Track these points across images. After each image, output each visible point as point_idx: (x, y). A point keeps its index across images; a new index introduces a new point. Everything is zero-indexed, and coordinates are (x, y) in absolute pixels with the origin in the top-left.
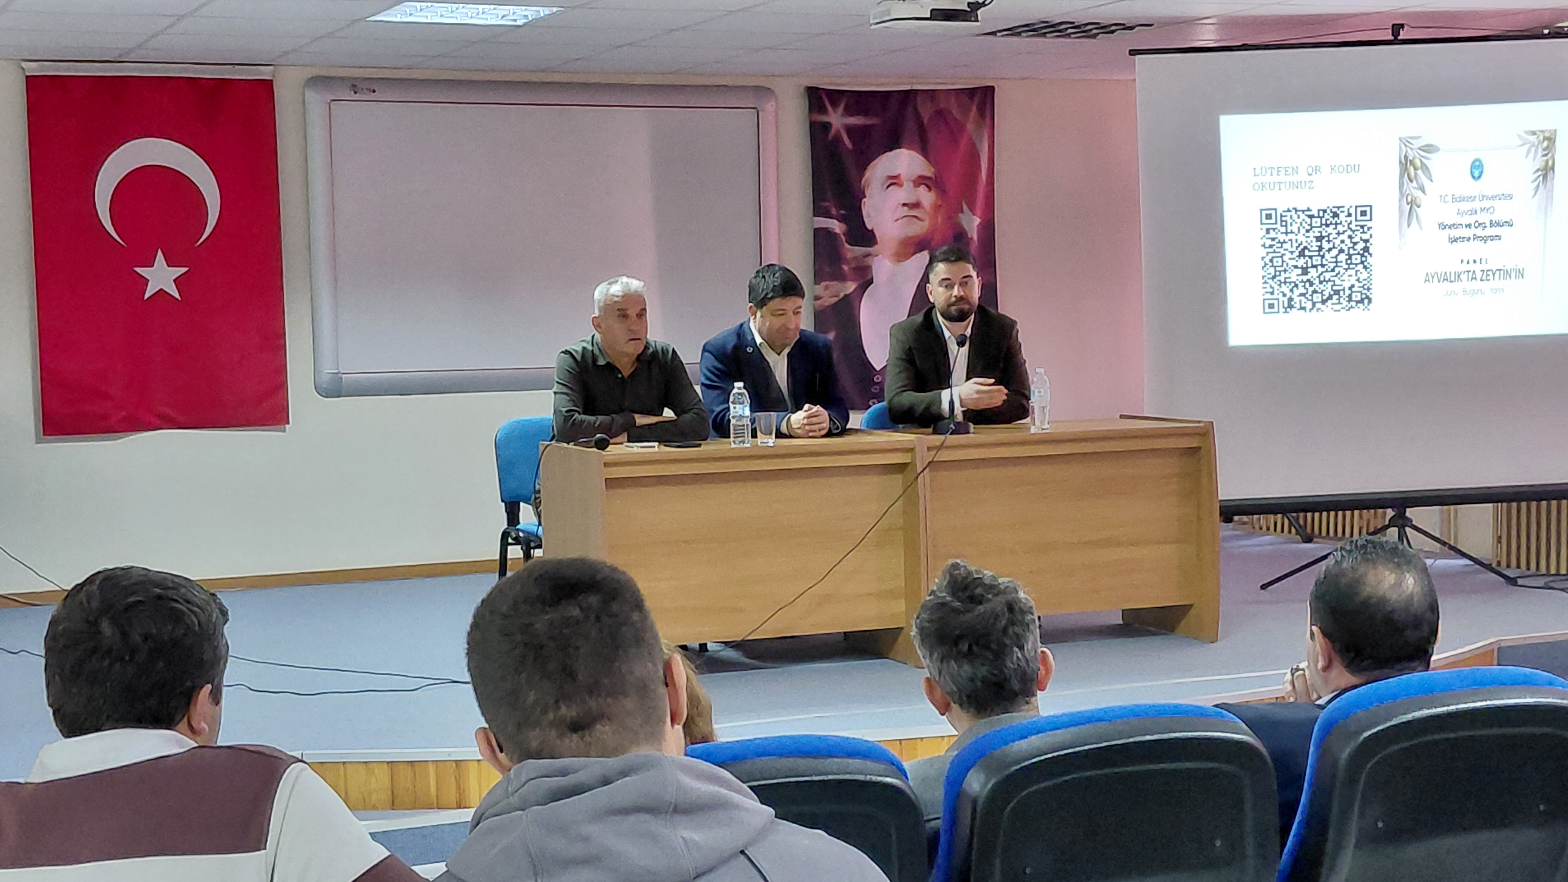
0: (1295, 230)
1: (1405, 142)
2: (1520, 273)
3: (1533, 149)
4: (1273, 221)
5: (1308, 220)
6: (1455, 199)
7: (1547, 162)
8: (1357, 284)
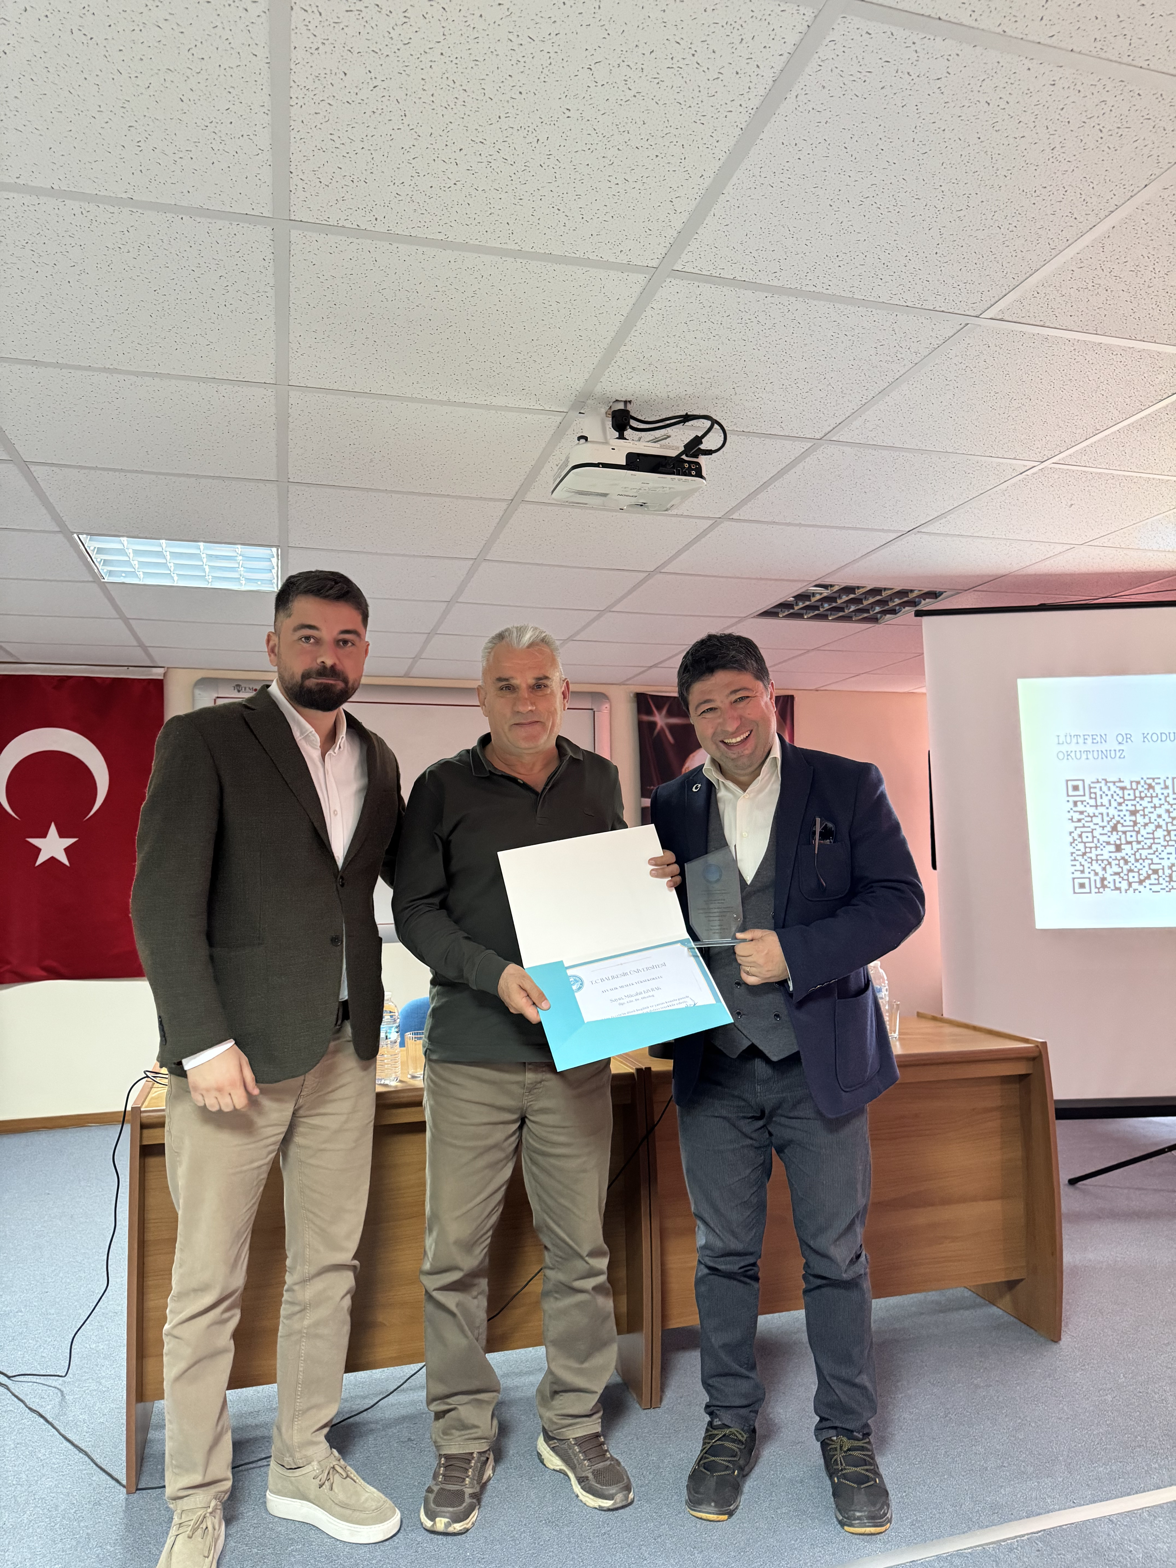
0: (1106, 802)
4: (1081, 793)
5: (1120, 793)
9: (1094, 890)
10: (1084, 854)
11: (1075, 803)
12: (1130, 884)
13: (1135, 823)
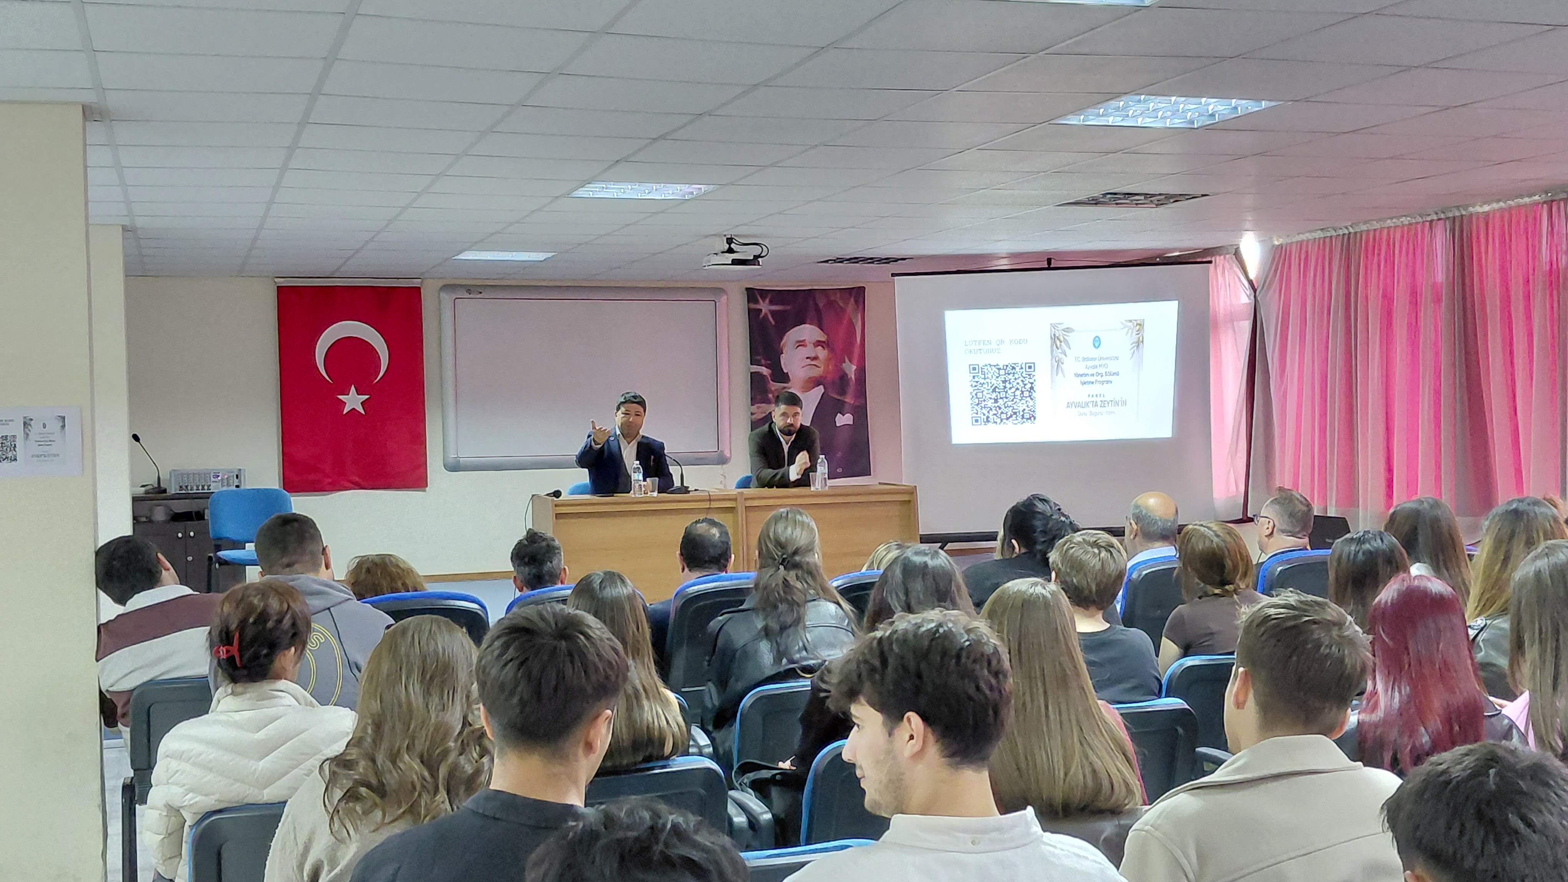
0: (991, 377)
1: (1054, 326)
2: (1124, 403)
3: (1130, 331)
4: (977, 371)
5: (997, 371)
6: (1084, 359)
7: (1139, 338)
8: (1027, 409)
9: (983, 423)
10: (978, 405)
11: (974, 377)
12: (1002, 420)
13: (1005, 387)
